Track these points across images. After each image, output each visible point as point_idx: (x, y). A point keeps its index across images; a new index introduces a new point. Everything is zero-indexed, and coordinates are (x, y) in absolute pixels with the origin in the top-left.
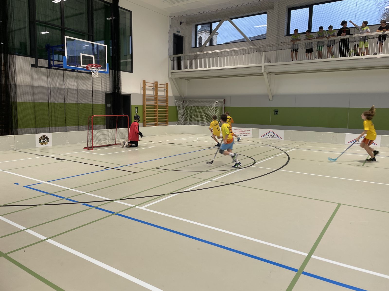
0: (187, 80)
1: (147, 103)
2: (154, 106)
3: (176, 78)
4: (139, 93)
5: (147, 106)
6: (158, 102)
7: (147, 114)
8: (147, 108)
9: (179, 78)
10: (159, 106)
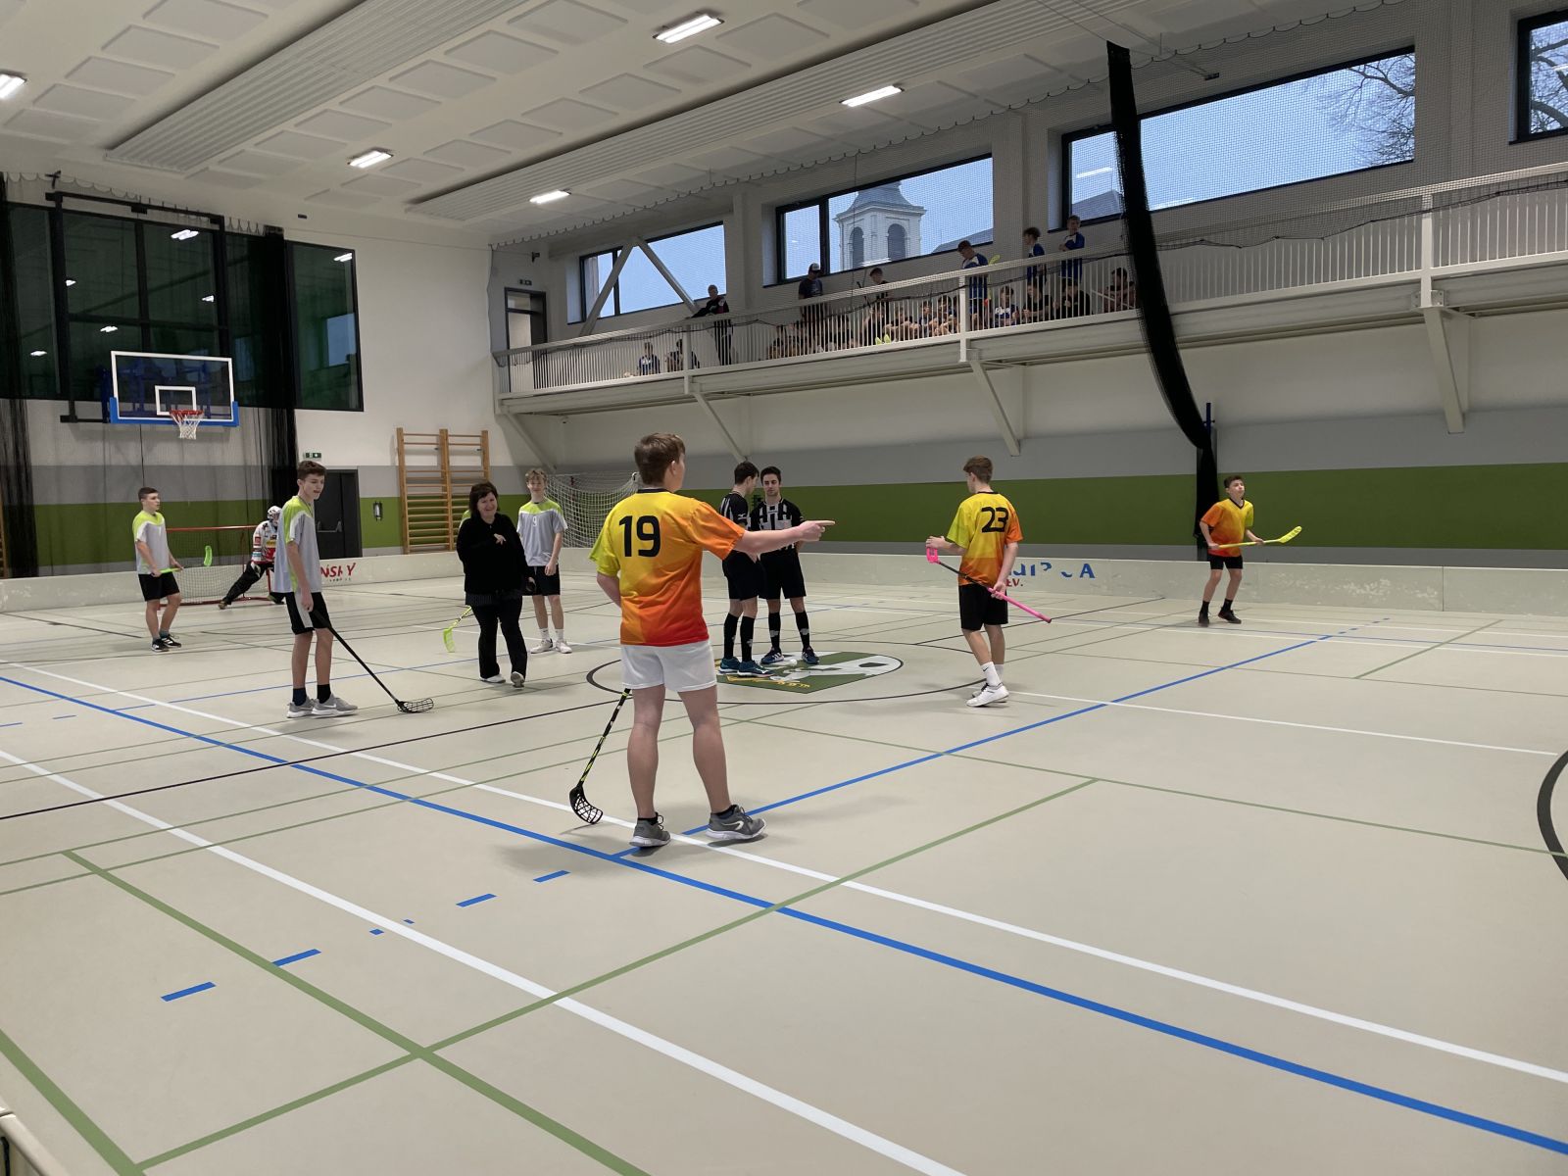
0: (562, 417)
1: (413, 490)
2: (441, 497)
3: (518, 416)
4: (389, 464)
5: (409, 498)
6: (448, 485)
7: (411, 520)
8: (410, 505)
9: (531, 413)
10: (453, 497)
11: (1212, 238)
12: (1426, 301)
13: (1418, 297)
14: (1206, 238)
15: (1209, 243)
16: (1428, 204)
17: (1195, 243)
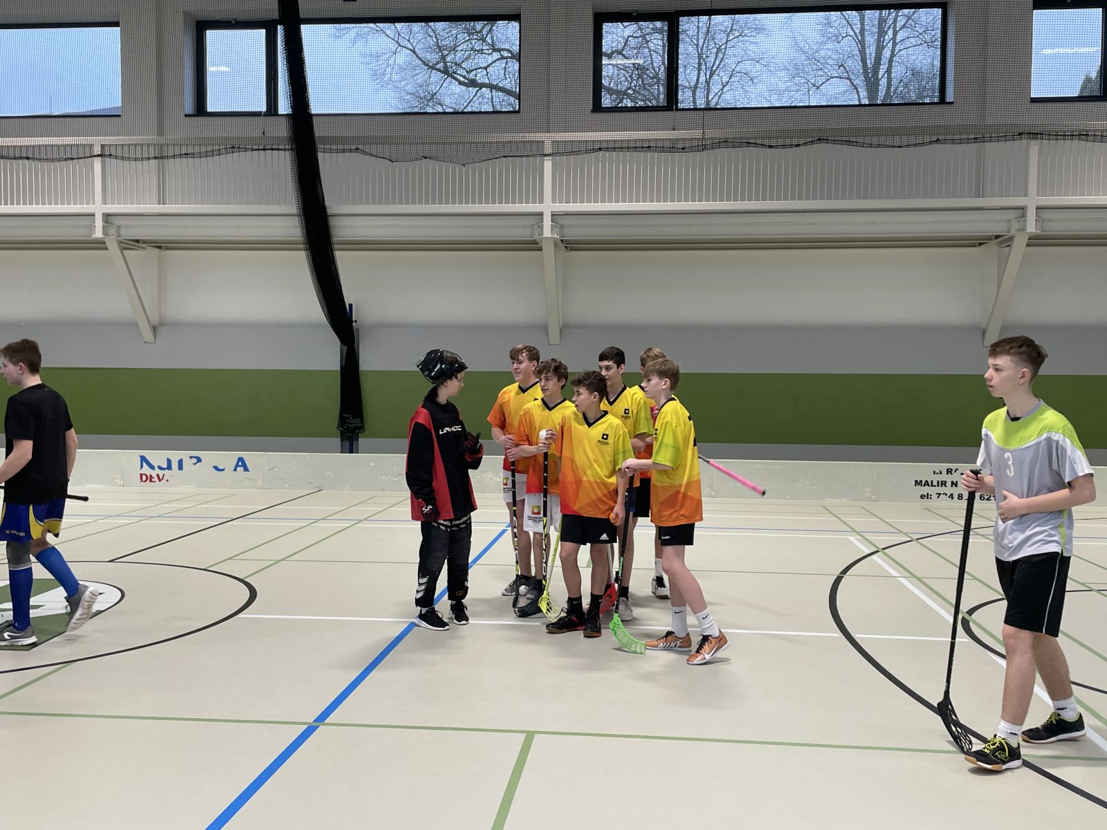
11: (367, 149)
12: (547, 232)
13: (541, 227)
14: (361, 147)
15: (365, 153)
17: (351, 151)
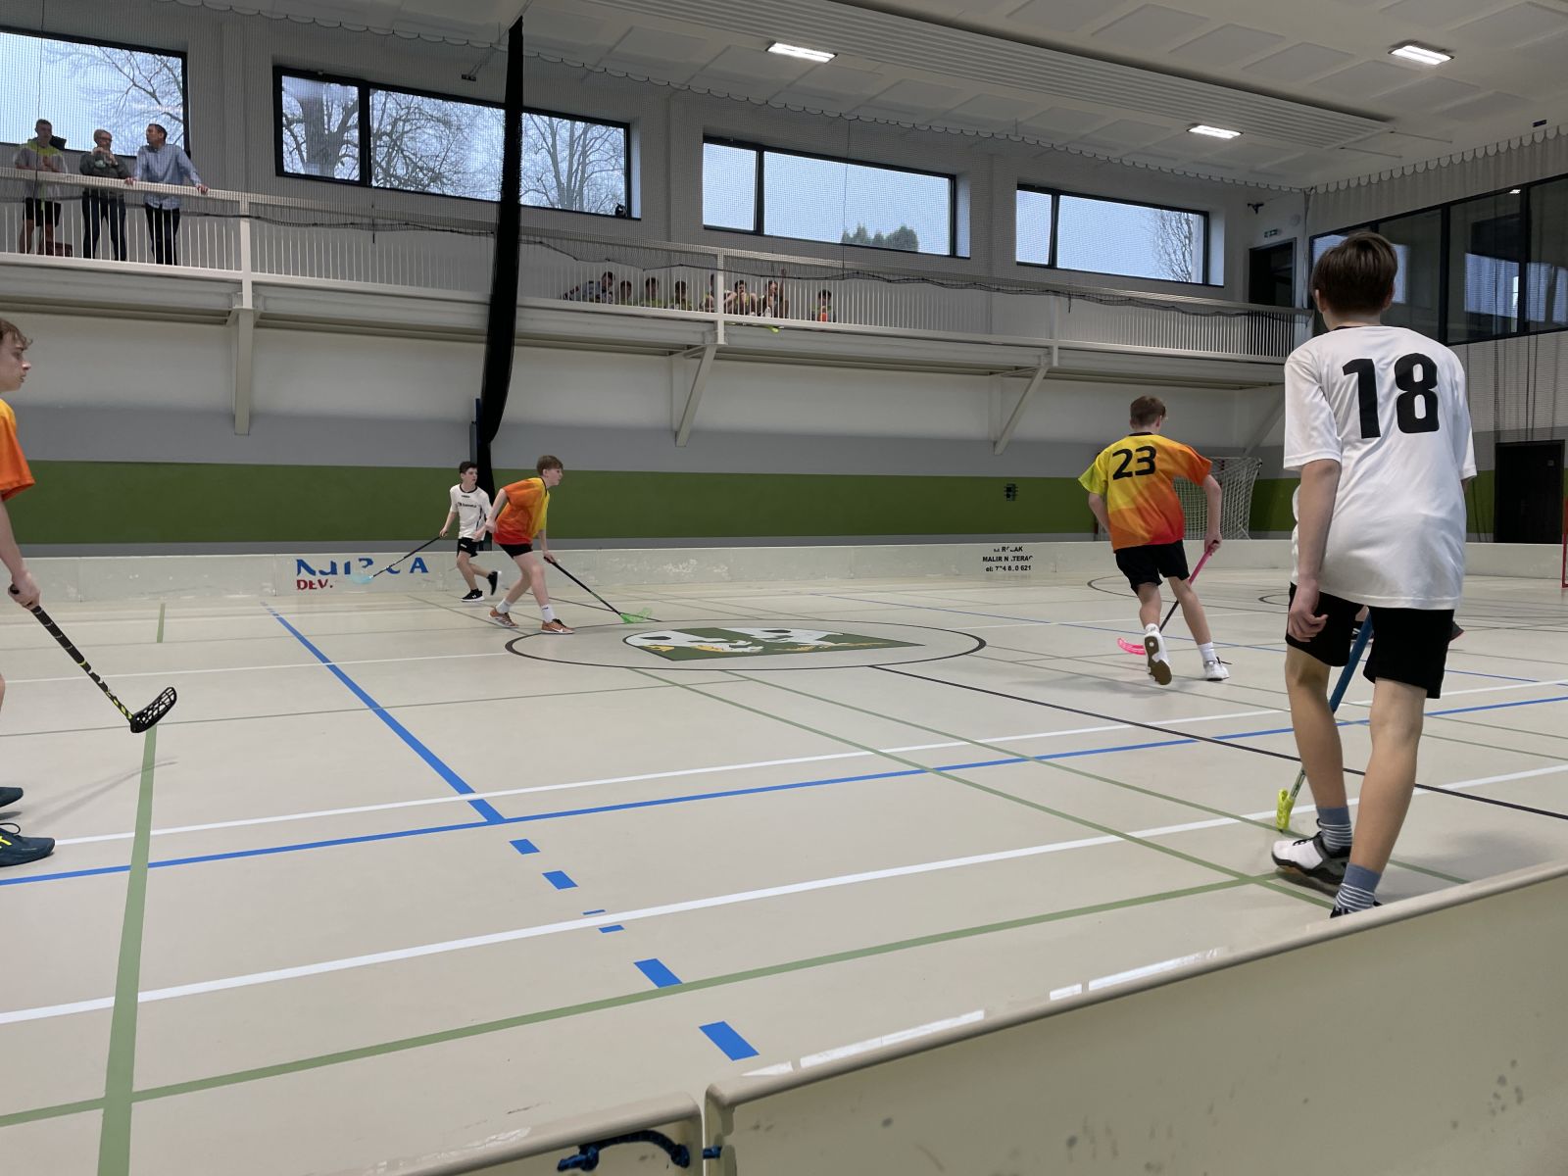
11: (551, 243)
14: (545, 240)
16: (721, 264)
